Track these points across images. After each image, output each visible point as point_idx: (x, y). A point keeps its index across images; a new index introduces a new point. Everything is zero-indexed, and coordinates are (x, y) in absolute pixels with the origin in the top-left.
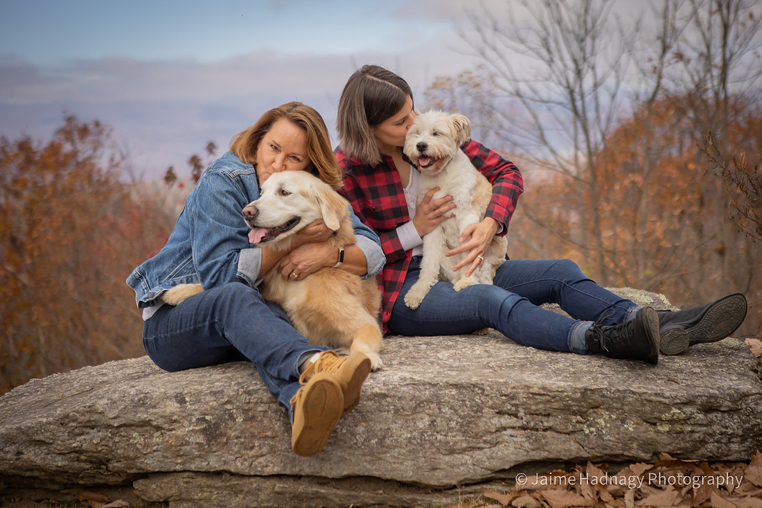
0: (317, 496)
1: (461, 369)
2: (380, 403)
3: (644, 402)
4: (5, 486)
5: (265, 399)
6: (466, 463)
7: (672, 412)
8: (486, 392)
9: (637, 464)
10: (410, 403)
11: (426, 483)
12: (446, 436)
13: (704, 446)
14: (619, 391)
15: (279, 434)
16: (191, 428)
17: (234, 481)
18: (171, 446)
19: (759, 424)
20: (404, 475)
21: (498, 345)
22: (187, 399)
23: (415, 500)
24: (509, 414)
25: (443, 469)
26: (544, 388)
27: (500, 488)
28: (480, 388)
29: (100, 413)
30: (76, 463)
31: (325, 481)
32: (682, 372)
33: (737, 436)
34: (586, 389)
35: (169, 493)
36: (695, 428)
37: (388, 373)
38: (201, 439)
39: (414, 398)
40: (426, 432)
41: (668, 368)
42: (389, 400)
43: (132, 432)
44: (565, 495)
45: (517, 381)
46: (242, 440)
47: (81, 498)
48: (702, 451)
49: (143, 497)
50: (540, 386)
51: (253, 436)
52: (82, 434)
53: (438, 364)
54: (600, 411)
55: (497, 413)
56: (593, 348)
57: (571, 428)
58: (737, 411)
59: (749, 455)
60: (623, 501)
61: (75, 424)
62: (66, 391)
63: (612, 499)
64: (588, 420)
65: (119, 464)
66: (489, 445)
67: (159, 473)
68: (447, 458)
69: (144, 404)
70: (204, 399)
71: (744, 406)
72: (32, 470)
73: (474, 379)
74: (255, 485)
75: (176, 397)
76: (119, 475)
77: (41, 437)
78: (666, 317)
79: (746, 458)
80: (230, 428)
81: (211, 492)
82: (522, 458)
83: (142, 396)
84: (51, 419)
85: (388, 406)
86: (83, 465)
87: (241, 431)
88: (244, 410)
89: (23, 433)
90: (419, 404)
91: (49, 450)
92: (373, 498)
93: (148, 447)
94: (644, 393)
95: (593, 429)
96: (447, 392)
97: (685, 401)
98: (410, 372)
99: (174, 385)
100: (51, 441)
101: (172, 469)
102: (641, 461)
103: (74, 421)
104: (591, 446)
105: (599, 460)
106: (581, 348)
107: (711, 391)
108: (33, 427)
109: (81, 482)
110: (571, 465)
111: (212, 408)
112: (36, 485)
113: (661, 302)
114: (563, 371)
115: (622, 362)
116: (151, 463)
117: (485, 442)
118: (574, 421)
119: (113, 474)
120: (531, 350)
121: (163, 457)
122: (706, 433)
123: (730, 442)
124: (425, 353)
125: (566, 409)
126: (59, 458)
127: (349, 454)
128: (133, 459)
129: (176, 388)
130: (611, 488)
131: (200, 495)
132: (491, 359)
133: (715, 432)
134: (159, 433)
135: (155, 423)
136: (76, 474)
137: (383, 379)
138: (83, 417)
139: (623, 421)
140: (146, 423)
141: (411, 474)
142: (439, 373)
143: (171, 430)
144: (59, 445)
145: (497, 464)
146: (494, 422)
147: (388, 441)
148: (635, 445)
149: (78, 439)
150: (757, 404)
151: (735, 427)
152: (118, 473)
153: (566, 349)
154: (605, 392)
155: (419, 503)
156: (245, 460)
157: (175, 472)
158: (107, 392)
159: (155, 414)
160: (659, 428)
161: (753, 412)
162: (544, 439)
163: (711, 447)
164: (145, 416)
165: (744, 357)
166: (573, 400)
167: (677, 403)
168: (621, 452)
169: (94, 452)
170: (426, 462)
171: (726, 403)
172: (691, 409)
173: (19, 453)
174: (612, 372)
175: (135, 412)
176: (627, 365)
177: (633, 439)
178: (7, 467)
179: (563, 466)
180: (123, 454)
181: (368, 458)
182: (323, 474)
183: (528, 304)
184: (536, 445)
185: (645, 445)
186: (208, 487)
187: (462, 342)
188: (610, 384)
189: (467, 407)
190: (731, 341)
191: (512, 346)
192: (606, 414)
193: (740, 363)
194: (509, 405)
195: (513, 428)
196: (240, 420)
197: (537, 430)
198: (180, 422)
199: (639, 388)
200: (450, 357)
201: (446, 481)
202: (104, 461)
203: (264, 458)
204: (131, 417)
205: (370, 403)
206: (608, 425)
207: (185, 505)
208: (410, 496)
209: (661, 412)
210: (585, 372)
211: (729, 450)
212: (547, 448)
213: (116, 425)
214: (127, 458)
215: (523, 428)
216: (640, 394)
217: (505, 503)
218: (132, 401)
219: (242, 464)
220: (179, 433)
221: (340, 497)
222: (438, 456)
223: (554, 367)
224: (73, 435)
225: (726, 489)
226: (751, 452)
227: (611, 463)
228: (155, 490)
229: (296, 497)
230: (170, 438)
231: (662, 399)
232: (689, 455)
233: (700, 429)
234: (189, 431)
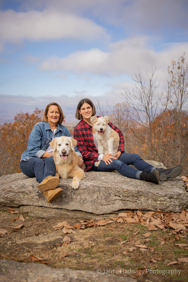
0: (66, 214)
1: (107, 182)
2: (84, 191)
3: (154, 195)
6: (106, 208)
7: (161, 198)
8: (112, 190)
11: (95, 213)
12: (101, 201)
13: (169, 208)
14: (147, 192)
17: (45, 209)
18: (30, 198)
19: (184, 202)
20: (89, 211)
21: (118, 176)
22: (35, 186)
23: (92, 217)
24: (118, 196)
25: (99, 210)
26: (127, 190)
27: (114, 216)
28: (111, 189)
29: (13, 188)
30: (6, 201)
31: (68, 211)
32: (164, 187)
33: (178, 205)
34: (139, 191)
35: (28, 211)
36: (167, 203)
37: (87, 182)
38: (37, 197)
39: (93, 190)
40: (96, 200)
41: (161, 185)
42: (86, 190)
43: (20, 194)
44: (131, 219)
45: (120, 187)
47: (8, 209)
49: (22, 211)
53: (101, 181)
54: (142, 197)
55: (115, 196)
56: (142, 178)
57: (134, 201)
58: (178, 198)
59: (181, 211)
60: (146, 222)
62: (9, 180)
63: (143, 221)
64: (139, 199)
65: (17, 202)
67: (26, 205)
68: (101, 207)
69: (24, 187)
71: (180, 197)
73: (110, 186)
74: (50, 210)
75: (32, 186)
78: (161, 171)
81: (39, 211)
82: (120, 208)
83: (24, 185)
84: (1, 189)
85: (86, 192)
86: (8, 201)
90: (94, 192)
92: (81, 216)
93: (24, 198)
95: (139, 201)
96: (102, 189)
97: (165, 195)
98: (93, 182)
99: (32, 182)
100: (0, 195)
102: (152, 211)
103: (6, 190)
104: (139, 206)
105: (141, 210)
106: (139, 178)
107: (172, 193)
109: (8, 206)
110: (133, 210)
113: (161, 165)
114: (133, 185)
115: (149, 183)
116: (24, 203)
117: (111, 203)
118: (135, 199)
119: (15, 204)
121: (27, 201)
122: (169, 204)
123: (176, 207)
124: (98, 177)
125: (133, 196)
126: (2, 199)
127: (75, 204)
128: (20, 201)
130: (143, 218)
131: (36, 212)
132: (115, 180)
133: (172, 204)
134: (27, 195)
135: (26, 192)
136: (6, 204)
138: (8, 189)
139: (148, 200)
140: (24, 192)
141: (91, 210)
142: (101, 183)
143: (30, 194)
144: (2, 196)
145: (114, 209)
146: (114, 198)
147: (85, 201)
148: (151, 207)
149: (7, 195)
150: (184, 197)
151: (177, 203)
152: (16, 204)
153: (135, 178)
154: (143, 192)
157: (30, 205)
159: (26, 190)
160: (157, 202)
161: (182, 199)
162: (127, 203)
163: (171, 208)
164: (24, 190)
165: (181, 183)
166: (135, 193)
167: (162, 196)
168: (147, 208)
169: (11, 198)
170: (95, 207)
171: (175, 196)
172: (166, 198)
174: (146, 186)
176: (150, 184)
177: (150, 205)
179: (131, 211)
180: (18, 199)
181: (80, 205)
182: (68, 209)
183: (126, 165)
184: (125, 205)
185: (153, 207)
186: (38, 210)
188: (145, 190)
189: (107, 193)
190: (178, 177)
191: (121, 176)
192: (143, 198)
193: (180, 184)
194: (118, 194)
195: (119, 200)
197: (125, 201)
198: (32, 192)
199: (153, 191)
200: (104, 179)
201: (100, 213)
202: (13, 201)
203: (53, 203)
204: (20, 190)
205: (81, 191)
206: (144, 201)
207: (32, 214)
208: (90, 216)
209: (158, 198)
210: (139, 185)
211: (176, 209)
212: (127, 206)
213: (16, 192)
214: (19, 201)
215: (121, 200)
216: (153, 193)
217: (115, 220)
218: (21, 186)
219: (47, 205)
220: (32, 195)
221: (72, 215)
222: (98, 206)
223: (131, 183)
224: (6, 194)
225: (173, 220)
226: (181, 210)
227: (144, 211)
228: (25, 209)
229: (60, 214)
230: (30, 196)
231: (159, 195)
232: (165, 210)
233: (168, 203)
234: (34, 195)
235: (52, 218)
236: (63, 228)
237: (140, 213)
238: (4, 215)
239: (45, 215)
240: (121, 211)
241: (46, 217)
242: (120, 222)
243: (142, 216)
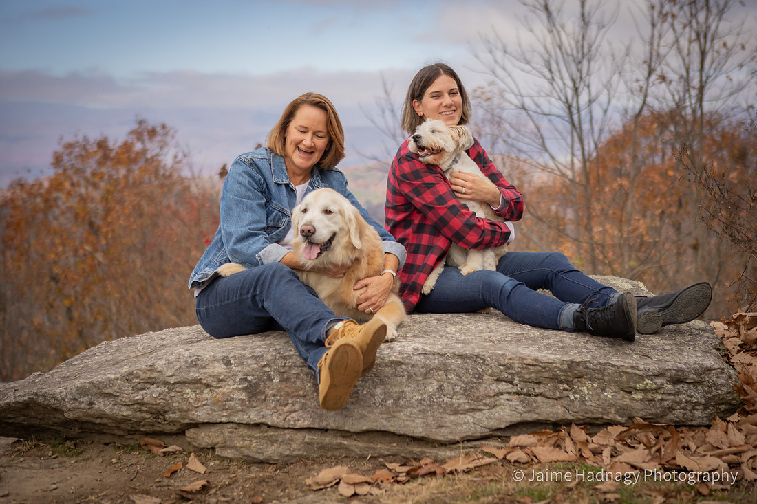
0: (340, 446)
1: (466, 342)
2: (396, 370)
3: (622, 373)
4: (80, 431)
5: (298, 364)
6: (468, 422)
7: (645, 383)
8: (487, 362)
9: (615, 426)
10: (422, 370)
11: (433, 438)
12: (451, 398)
13: (671, 412)
14: (600, 364)
15: (309, 393)
16: (235, 387)
17: (271, 433)
18: (218, 401)
19: (719, 395)
20: (415, 431)
21: (498, 322)
22: (232, 362)
23: (424, 453)
24: (506, 382)
25: (448, 427)
26: (536, 360)
27: (497, 444)
28: (482, 359)
29: (159, 371)
30: (138, 413)
31: (348, 434)
32: (655, 349)
33: (701, 404)
34: (572, 362)
35: (216, 441)
36: (665, 397)
37: (403, 344)
38: (243, 396)
39: (425, 366)
40: (435, 395)
41: (643, 345)
42: (403, 367)
43: (185, 388)
44: (552, 451)
45: (513, 354)
46: (278, 398)
47: (142, 443)
48: (670, 416)
49: (194, 444)
50: (533, 358)
51: (287, 395)
52: (144, 389)
53: (447, 337)
54: (584, 380)
55: (496, 380)
56: (579, 326)
57: (558, 395)
58: (700, 383)
59: (710, 421)
60: (601, 457)
61: (137, 380)
62: (131, 353)
63: (592, 455)
64: (573, 388)
65: (174, 415)
66: (488, 408)
67: (208, 423)
68: (452, 418)
69: (196, 365)
70: (247, 362)
71: (707, 379)
72: (102, 418)
73: (477, 351)
74: (288, 436)
75: (223, 359)
76: (174, 424)
77: (109, 391)
79: (708, 423)
80: (269, 388)
81: (251, 441)
82: (516, 419)
83: (194, 358)
84: (118, 376)
85: (402, 372)
86: (144, 415)
87: (278, 390)
88: (280, 372)
89: (95, 386)
90: (429, 371)
91: (116, 402)
92: (388, 450)
93: (199, 401)
94: (622, 366)
95: (577, 396)
96: (453, 361)
97: (657, 373)
98: (422, 343)
99: (222, 350)
100: (118, 394)
101: (219, 420)
102: (617, 423)
103: (137, 378)
104: (575, 410)
105: (582, 422)
106: (569, 327)
107: (679, 365)
108: (103, 382)
109: (142, 429)
110: (557, 425)
111: (253, 370)
112: (105, 431)
113: (639, 289)
114: (553, 345)
115: (604, 339)
116: (201, 415)
117: (485, 404)
118: (561, 388)
119: (169, 423)
120: (526, 327)
121: (211, 410)
122: (674, 401)
123: (694, 409)
124: (436, 328)
125: (555, 378)
126: (124, 408)
127: (369, 412)
128: (186, 411)
129: (223, 352)
130: (591, 446)
131: (241, 443)
132: (492, 334)
133: (681, 401)
134: (208, 390)
135: (205, 382)
136: (138, 423)
137: (399, 349)
138: (145, 375)
139: (603, 390)
140: (197, 381)
141: (421, 430)
142: (447, 345)
143: (218, 388)
144: (124, 398)
145: (494, 424)
146: (493, 388)
147: (402, 402)
148: (613, 410)
149: (141, 393)
150: (718, 377)
151: (699, 396)
152: (173, 423)
153: (556, 327)
154: (588, 365)
155: (427, 455)
156: (280, 415)
157: (220, 423)
158: (165, 354)
159: (205, 373)
160: (634, 396)
161: (714, 384)
162: (535, 403)
163: (678, 413)
164: (197, 375)
165: (708, 338)
166: (561, 370)
167: (650, 375)
168: (601, 416)
169: (154, 405)
170: (433, 420)
171: (692, 376)
172: (661, 380)
173: (91, 403)
174: (595, 348)
175: (189, 371)
176: (608, 342)
177: (611, 405)
178: (81, 414)
179: (551, 426)
180: (178, 406)
181: (385, 416)
182: (346, 428)
183: (525, 288)
184: (528, 409)
185: (621, 410)
186: (249, 436)
187: (467, 319)
188: (593, 357)
189: (470, 374)
190: (697, 323)
191: (510, 324)
192: (589, 384)
193: (705, 342)
194: (505, 373)
195: (509, 393)
196: (276, 380)
197: (529, 395)
198: (225, 381)
199: (618, 361)
200: (456, 332)
201: (450, 437)
202: (162, 412)
203: (297, 413)
204: (184, 376)
205: (387, 369)
206: (591, 393)
207: (229, 451)
208: (420, 449)
209: (636, 382)
210: (572, 347)
211: (693, 416)
212: (537, 411)
213: (172, 382)
214: (181, 410)
215: (518, 393)
216: (618, 367)
217: (501, 456)
218: (186, 362)
219: (277, 418)
220: (225, 390)
221: (360, 448)
222: (444, 416)
223: (545, 342)
224: (136, 389)
225: (689, 449)
226: (711, 418)
227: (593, 425)
228: (204, 437)
229: (322, 447)
230: (217, 394)
231: (637, 372)
232: (658, 420)
233: (668, 397)
234: (233, 389)
235: (293, 461)
236: (338, 483)
237: (579, 434)
238: (133, 461)
239: (271, 451)
240: (518, 430)
241: (276, 458)
242: (516, 461)
243: (587, 441)
